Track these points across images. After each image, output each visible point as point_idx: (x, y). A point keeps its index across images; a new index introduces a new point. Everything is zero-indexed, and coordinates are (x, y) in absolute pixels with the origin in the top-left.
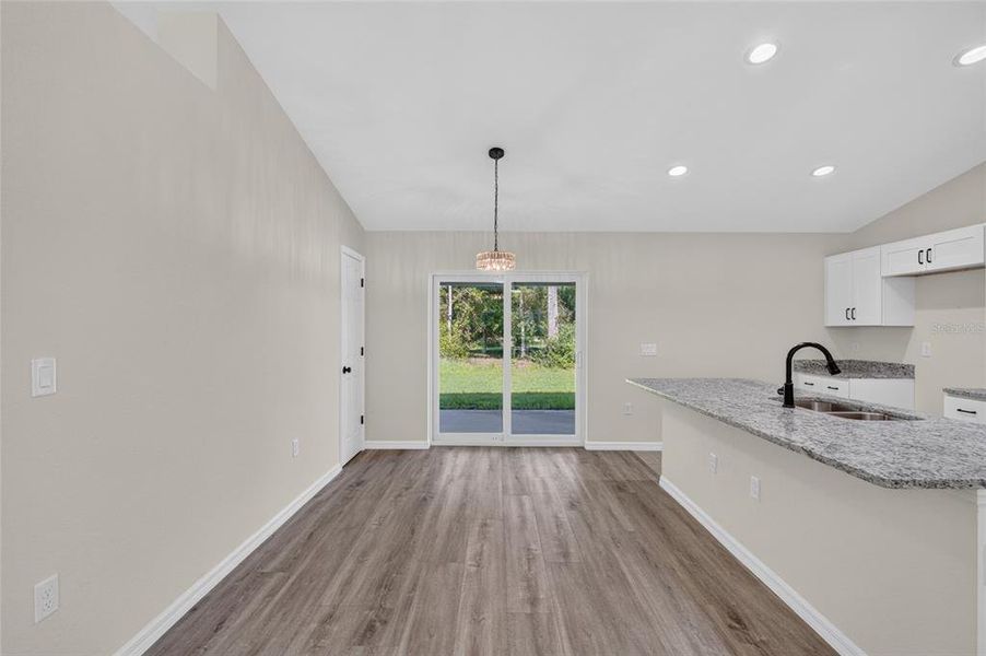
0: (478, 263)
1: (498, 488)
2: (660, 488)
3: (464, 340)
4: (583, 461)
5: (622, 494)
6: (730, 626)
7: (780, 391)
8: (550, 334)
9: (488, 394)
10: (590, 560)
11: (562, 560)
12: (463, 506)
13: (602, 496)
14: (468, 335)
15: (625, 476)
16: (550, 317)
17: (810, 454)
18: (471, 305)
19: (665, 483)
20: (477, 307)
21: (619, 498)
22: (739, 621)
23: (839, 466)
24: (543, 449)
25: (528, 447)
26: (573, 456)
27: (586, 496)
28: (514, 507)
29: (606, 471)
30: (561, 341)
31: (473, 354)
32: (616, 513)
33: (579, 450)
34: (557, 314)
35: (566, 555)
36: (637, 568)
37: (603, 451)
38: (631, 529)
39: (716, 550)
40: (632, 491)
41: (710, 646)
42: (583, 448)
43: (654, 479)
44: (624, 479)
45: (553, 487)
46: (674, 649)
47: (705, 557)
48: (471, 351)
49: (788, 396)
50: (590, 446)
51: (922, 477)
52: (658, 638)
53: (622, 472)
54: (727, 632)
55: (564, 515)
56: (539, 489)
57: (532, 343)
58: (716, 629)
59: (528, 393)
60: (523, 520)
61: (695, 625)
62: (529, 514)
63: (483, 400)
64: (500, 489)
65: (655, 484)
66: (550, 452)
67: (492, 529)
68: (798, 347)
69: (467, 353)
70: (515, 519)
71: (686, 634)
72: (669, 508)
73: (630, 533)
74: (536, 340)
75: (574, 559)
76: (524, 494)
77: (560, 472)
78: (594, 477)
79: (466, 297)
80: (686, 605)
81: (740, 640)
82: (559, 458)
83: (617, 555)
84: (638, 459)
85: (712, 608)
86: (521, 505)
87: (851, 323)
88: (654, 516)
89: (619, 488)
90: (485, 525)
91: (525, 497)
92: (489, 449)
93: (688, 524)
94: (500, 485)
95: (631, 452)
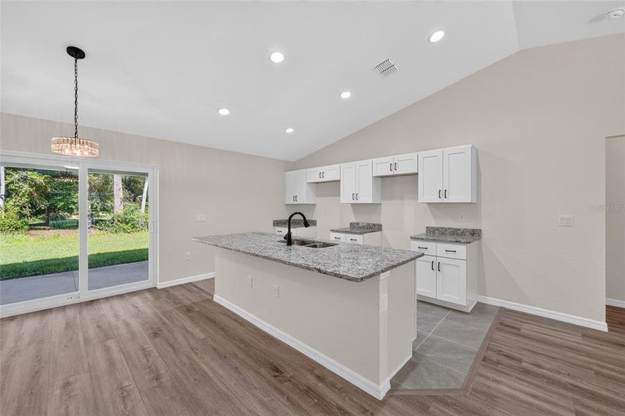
0: (53, 146)
1: (78, 342)
2: (215, 302)
3: (22, 216)
4: (157, 298)
5: (190, 314)
6: (275, 376)
7: (285, 238)
8: (115, 210)
9: (55, 259)
10: (179, 374)
11: (155, 383)
12: (36, 375)
13: (177, 320)
14: (27, 211)
15: (190, 300)
16: (115, 197)
17: (320, 271)
18: (31, 186)
19: (217, 298)
20: (38, 187)
21: (190, 317)
22: (277, 370)
23: (336, 275)
24: (121, 296)
25: (107, 298)
26: (148, 295)
27: (164, 323)
28: (100, 355)
29: (176, 301)
30: (125, 214)
31: (32, 227)
32: (190, 329)
33: (152, 290)
34: (121, 195)
35: (158, 378)
36: (212, 364)
37: (171, 287)
38: (202, 336)
39: (254, 331)
40: (198, 310)
41: (269, 396)
42: (155, 288)
43: (209, 297)
44: (189, 303)
45: (135, 324)
46: (250, 411)
47: (252, 338)
48: (31, 225)
49: (289, 240)
50: (160, 286)
51: (367, 274)
52: (239, 409)
53: (188, 299)
54: (273, 380)
55: (150, 346)
56: (123, 330)
57: (98, 216)
58: (269, 382)
59: (99, 254)
60: (112, 363)
61: (257, 386)
62: (117, 355)
63: (50, 266)
64: (82, 343)
65: (211, 301)
66: (127, 297)
67: (77, 385)
68: (292, 215)
69: (26, 227)
70: (102, 365)
71: (254, 396)
72: (222, 314)
73: (202, 340)
74: (101, 214)
75: (166, 378)
76: (109, 339)
77: (139, 311)
78: (169, 308)
79: (25, 179)
80: (249, 375)
81: (282, 382)
82: (137, 300)
83: (198, 360)
84: (196, 287)
85: (262, 370)
86: (107, 350)
87: (295, 203)
88: (215, 322)
89: (188, 310)
90: (67, 384)
91: (109, 342)
92: (64, 308)
93: (236, 321)
94: (81, 339)
95: (191, 283)
